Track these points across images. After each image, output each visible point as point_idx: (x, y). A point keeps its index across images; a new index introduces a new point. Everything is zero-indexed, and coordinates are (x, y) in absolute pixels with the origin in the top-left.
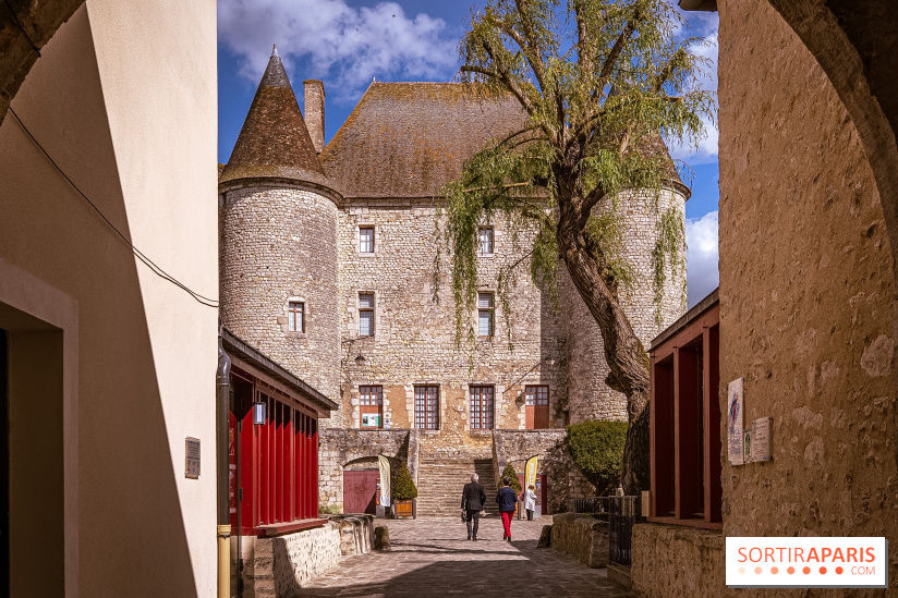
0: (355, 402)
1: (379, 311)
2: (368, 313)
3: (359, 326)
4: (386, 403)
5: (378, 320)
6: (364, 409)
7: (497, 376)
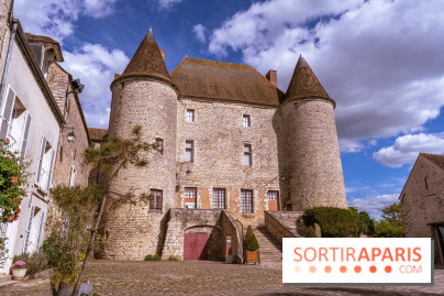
0: (182, 196)
1: (196, 150)
2: (190, 150)
3: (186, 156)
4: (199, 197)
5: (195, 154)
6: (187, 200)
7: (254, 185)
